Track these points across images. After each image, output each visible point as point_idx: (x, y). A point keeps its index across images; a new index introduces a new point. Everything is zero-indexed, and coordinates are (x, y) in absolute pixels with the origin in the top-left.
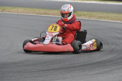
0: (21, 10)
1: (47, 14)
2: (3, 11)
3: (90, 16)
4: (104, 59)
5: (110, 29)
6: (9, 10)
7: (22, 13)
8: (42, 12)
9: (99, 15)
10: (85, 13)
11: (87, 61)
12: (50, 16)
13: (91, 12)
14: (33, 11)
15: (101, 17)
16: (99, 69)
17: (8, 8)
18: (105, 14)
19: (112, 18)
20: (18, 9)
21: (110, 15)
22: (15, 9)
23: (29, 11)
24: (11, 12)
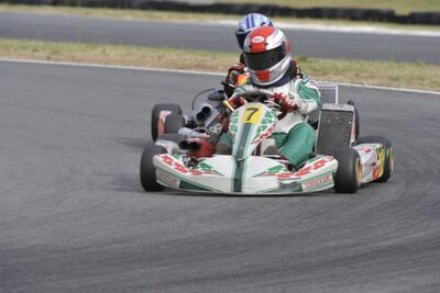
0: (114, 52)
1: (205, 68)
2: (53, 57)
3: (356, 75)
4: (415, 236)
6: (75, 54)
7: (116, 62)
8: (188, 62)
9: (390, 72)
10: (341, 64)
11: (352, 241)
12: (216, 74)
13: (362, 62)
14: (159, 58)
15: (397, 79)
16: (400, 275)
17: (71, 45)
18: (409, 70)
19: (434, 82)
20: (104, 51)
21: (428, 72)
22: (96, 52)
23: (144, 56)
24: (79, 61)
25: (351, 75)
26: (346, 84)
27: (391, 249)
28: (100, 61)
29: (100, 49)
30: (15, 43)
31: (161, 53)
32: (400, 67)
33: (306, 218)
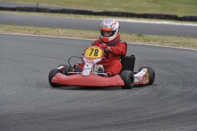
0: (62, 32)
2: (37, 33)
3: (162, 42)
4: (187, 109)
5: (193, 60)
6: (46, 32)
7: (63, 35)
8: (92, 36)
9: (176, 41)
10: (156, 37)
13: (164, 36)
14: (80, 34)
15: (178, 44)
17: (45, 29)
18: (184, 40)
19: (194, 45)
21: (191, 41)
22: (54, 31)
23: (74, 33)
24: (47, 35)
27: (177, 114)
28: (56, 35)
29: (56, 30)
30: (21, 27)
31: (81, 32)
33: (141, 101)
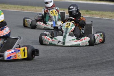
3: (101, 15)
7: (39, 11)
9: (110, 15)
10: (97, 12)
13: (102, 12)
15: (112, 16)
17: (27, 7)
20: (36, 8)
24: (29, 11)
25: (100, 15)
26: (98, 18)
28: (35, 11)
29: (34, 8)
30: (13, 6)
32: (112, 13)
